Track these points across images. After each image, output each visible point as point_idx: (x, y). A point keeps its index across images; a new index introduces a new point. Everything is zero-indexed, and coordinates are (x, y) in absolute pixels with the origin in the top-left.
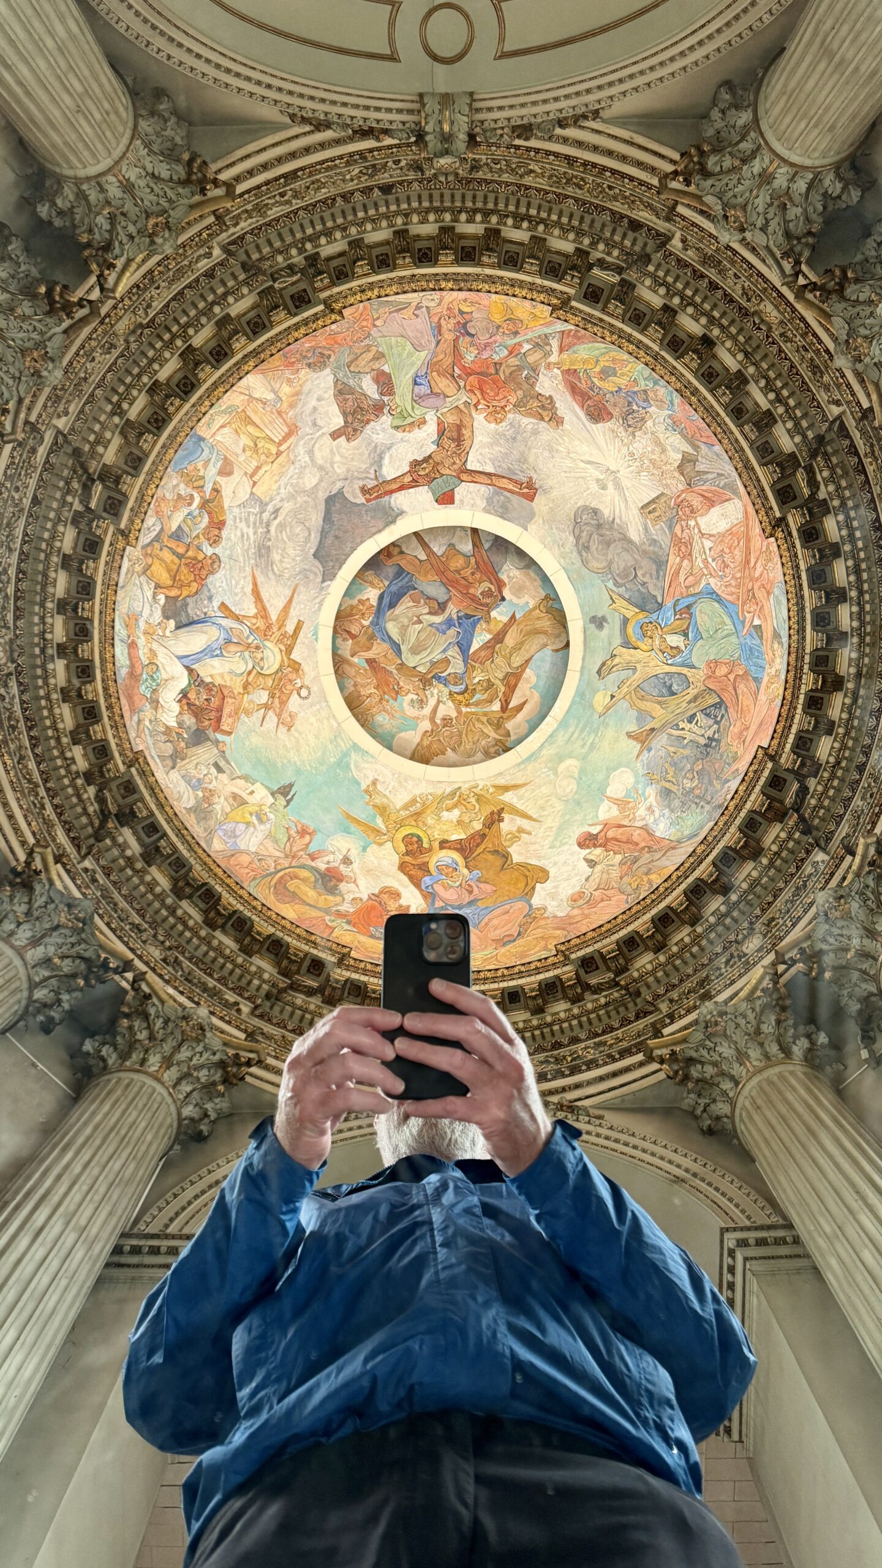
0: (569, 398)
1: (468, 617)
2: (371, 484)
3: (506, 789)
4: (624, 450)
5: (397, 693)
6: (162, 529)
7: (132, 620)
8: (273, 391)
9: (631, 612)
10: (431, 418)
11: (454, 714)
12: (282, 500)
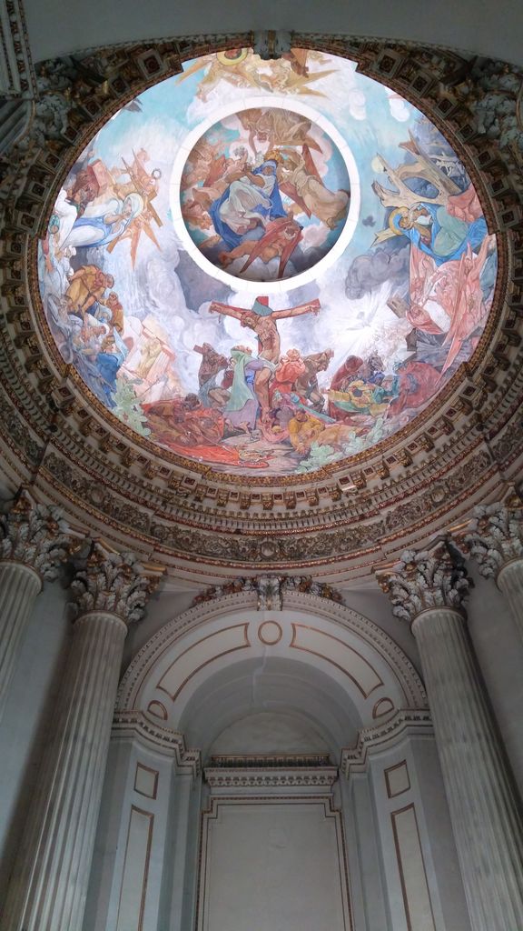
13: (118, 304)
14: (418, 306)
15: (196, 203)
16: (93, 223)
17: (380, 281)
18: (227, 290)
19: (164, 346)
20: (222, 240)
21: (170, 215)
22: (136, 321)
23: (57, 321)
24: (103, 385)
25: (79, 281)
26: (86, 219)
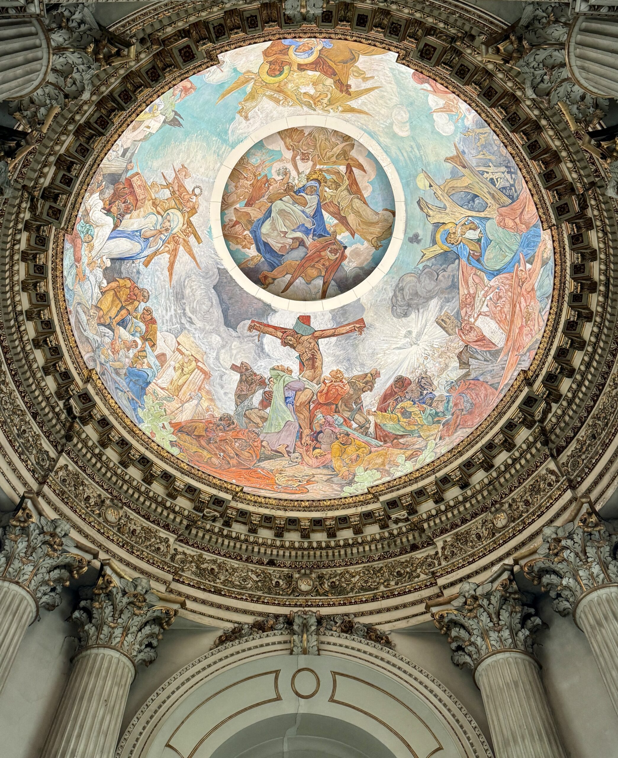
13: (152, 318)
14: (469, 323)
15: (237, 223)
16: (131, 236)
17: (429, 299)
18: (268, 309)
19: (199, 364)
20: (263, 259)
21: (210, 232)
22: (171, 338)
23: (85, 331)
24: (131, 401)
25: (112, 292)
26: (123, 232)
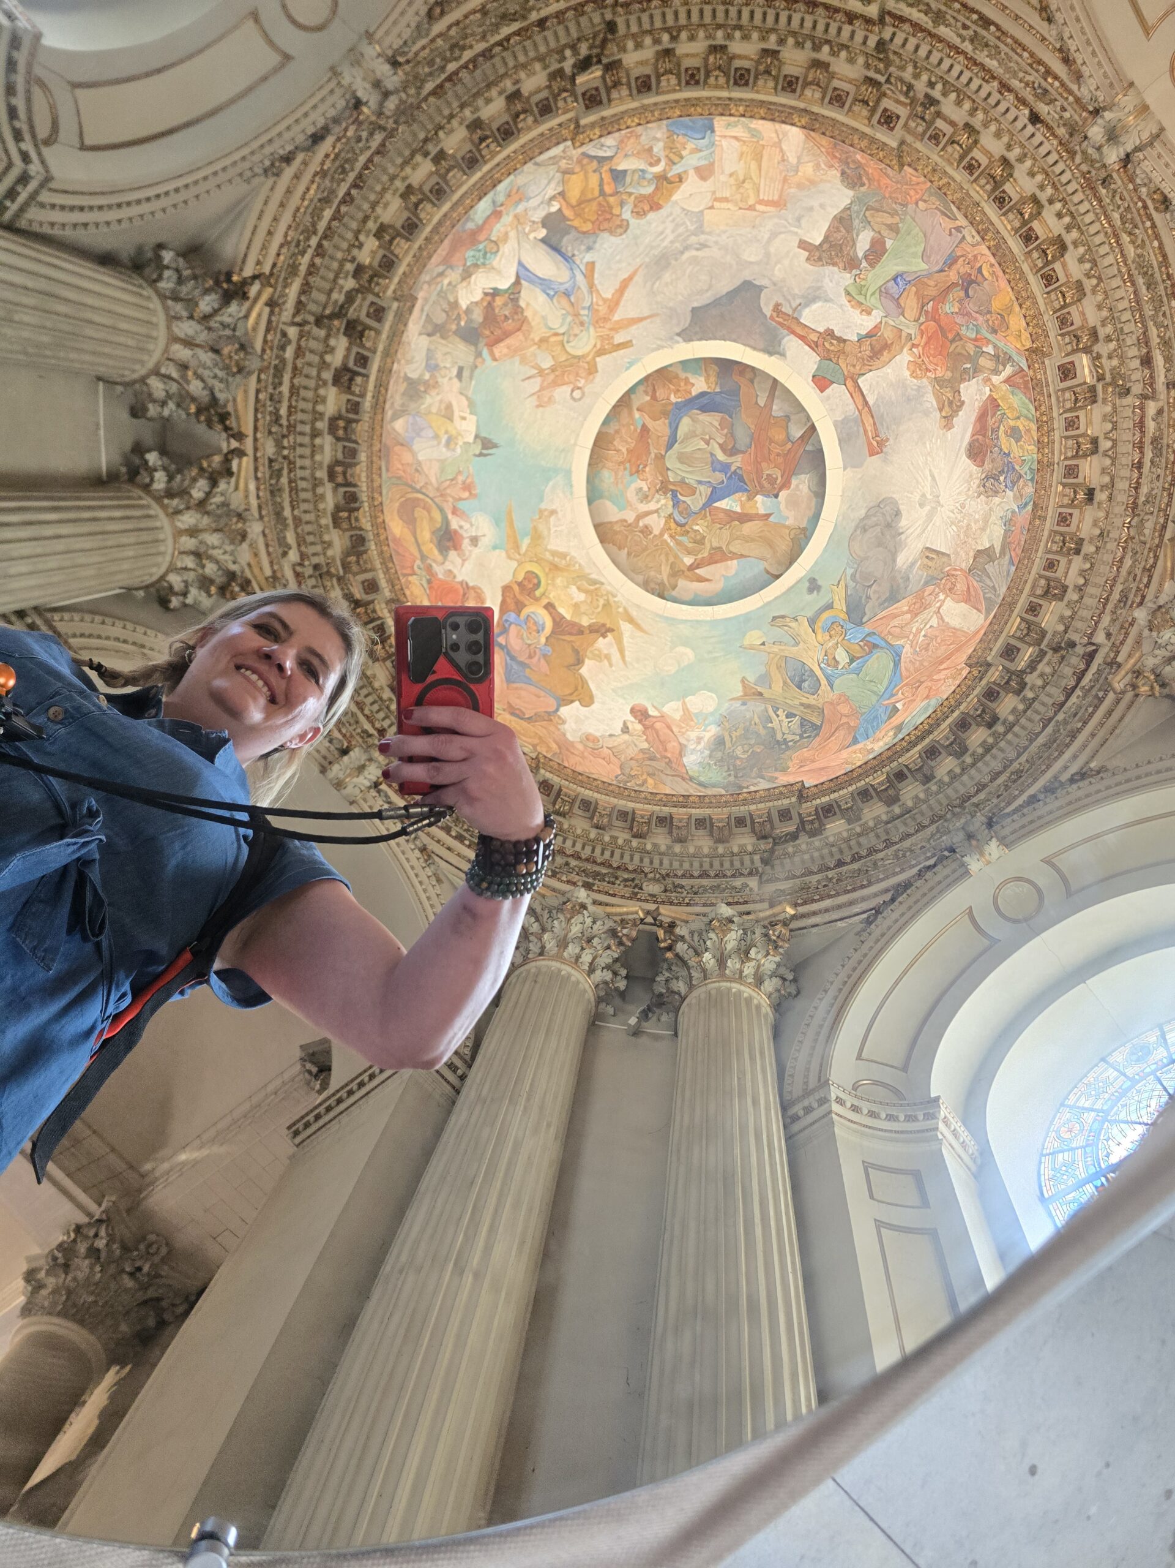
0: (973, 419)
1: (741, 479)
2: (786, 309)
3: (631, 620)
4: (963, 498)
5: (637, 472)
6: (611, 158)
7: (518, 195)
8: (799, 158)
9: (840, 605)
10: (877, 316)
11: (656, 532)
12: (716, 243)
